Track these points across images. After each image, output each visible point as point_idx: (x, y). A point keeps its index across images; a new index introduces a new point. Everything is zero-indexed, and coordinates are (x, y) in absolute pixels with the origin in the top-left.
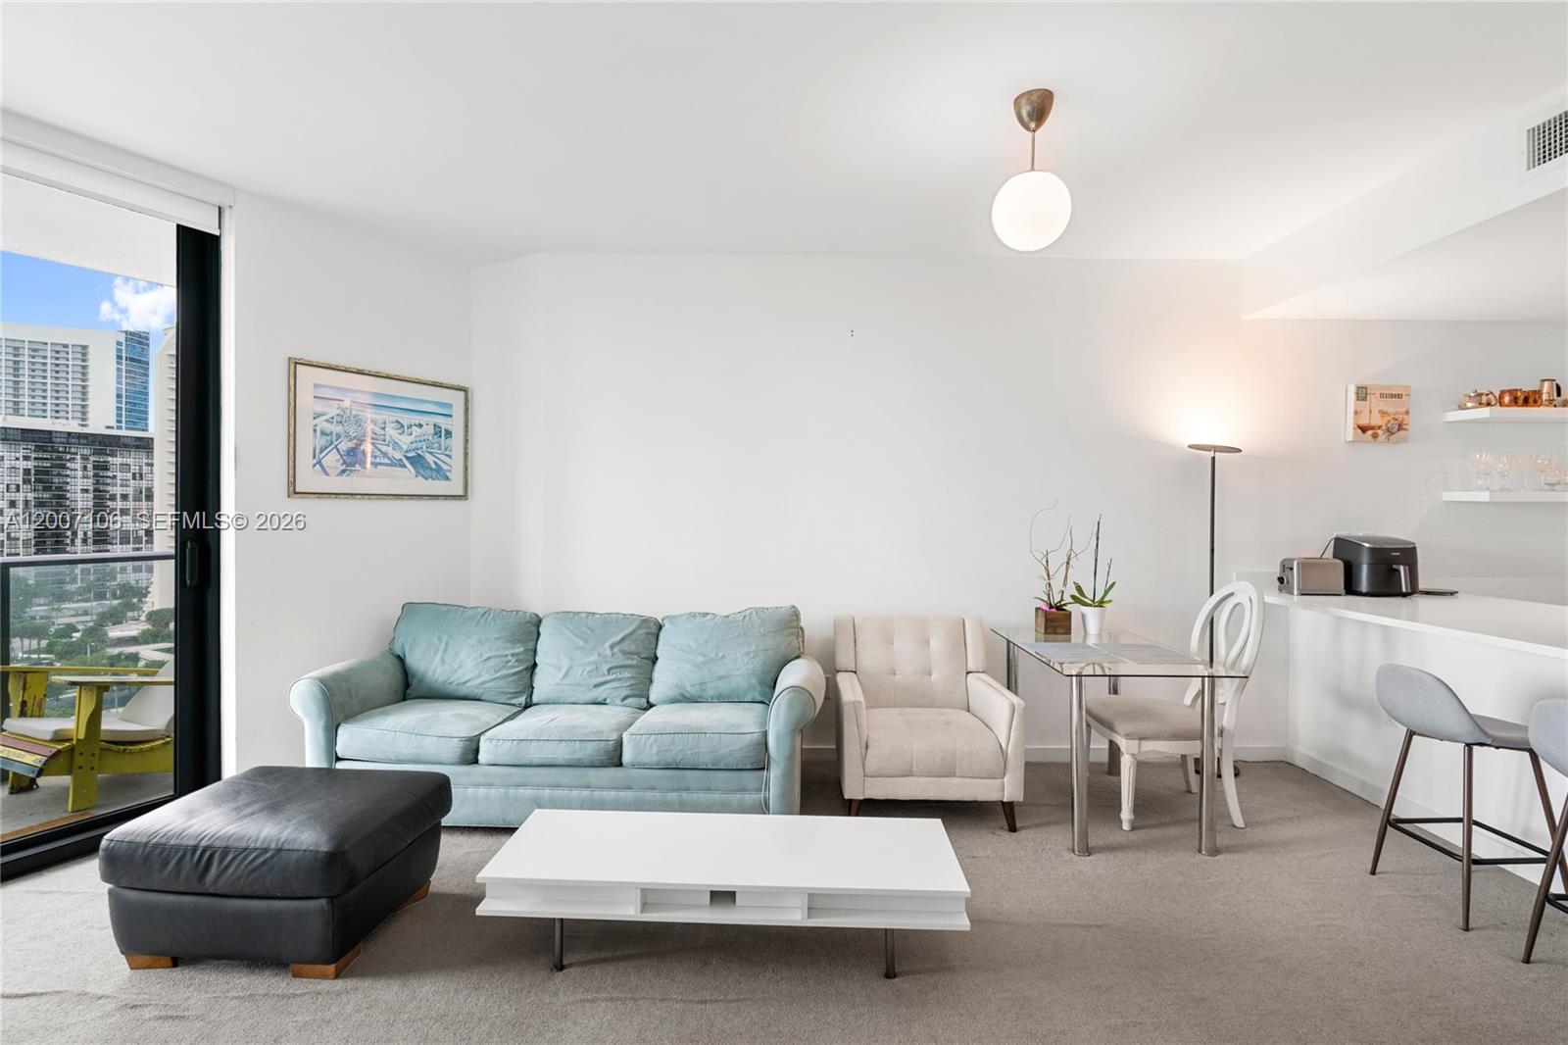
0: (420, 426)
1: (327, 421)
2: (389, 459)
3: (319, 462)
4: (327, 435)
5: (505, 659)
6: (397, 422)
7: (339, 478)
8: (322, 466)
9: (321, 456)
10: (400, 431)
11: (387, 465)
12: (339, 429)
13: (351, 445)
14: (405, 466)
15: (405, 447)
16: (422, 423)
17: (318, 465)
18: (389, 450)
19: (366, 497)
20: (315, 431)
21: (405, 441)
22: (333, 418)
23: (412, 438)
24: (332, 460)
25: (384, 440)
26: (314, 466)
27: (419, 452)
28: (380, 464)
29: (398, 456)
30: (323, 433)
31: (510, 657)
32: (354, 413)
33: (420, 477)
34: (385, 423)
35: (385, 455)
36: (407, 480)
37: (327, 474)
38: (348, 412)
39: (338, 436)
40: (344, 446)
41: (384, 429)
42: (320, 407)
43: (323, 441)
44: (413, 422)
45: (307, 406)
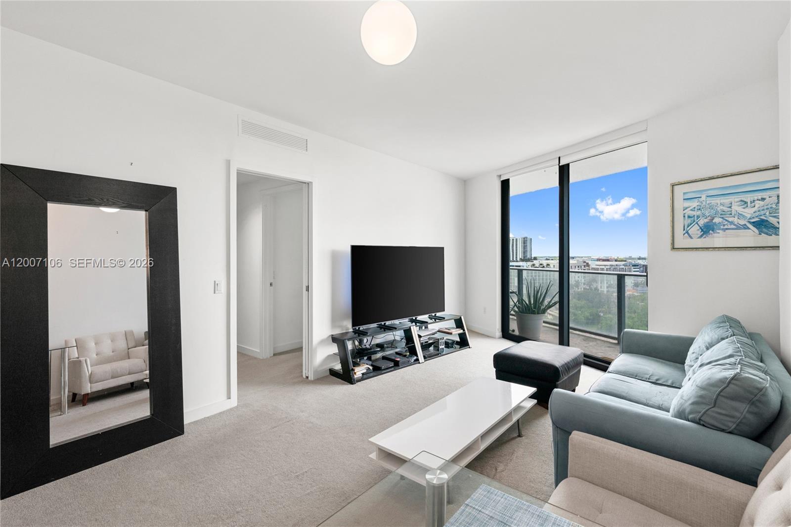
0: (763, 199)
1: (691, 210)
2: (735, 225)
3: (687, 232)
4: (691, 217)
6: (741, 201)
7: (699, 239)
8: (688, 234)
9: (689, 228)
10: (744, 206)
11: (733, 229)
12: (699, 213)
13: (706, 220)
14: (748, 228)
15: (749, 216)
16: (764, 197)
17: (686, 234)
18: (736, 220)
19: (717, 249)
20: (684, 216)
21: (749, 212)
22: (695, 208)
23: (755, 209)
24: (695, 230)
25: (731, 214)
26: (684, 235)
27: (763, 217)
28: (727, 229)
29: (742, 222)
30: (689, 217)
32: (708, 202)
33: (763, 234)
34: (731, 204)
35: (732, 223)
36: (750, 237)
37: (691, 237)
38: (704, 203)
39: (698, 217)
40: (702, 222)
41: (730, 207)
42: (687, 204)
43: (689, 221)
44: (756, 198)
45: (679, 204)
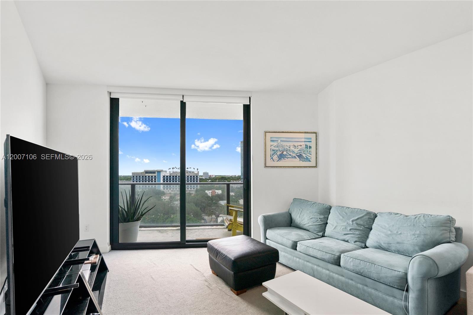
0: (301, 146)
1: (274, 147)
2: (292, 156)
3: (272, 158)
4: (274, 151)
5: (317, 219)
6: (294, 145)
7: (277, 162)
8: (273, 159)
9: (273, 156)
10: (294, 148)
11: (291, 158)
12: (277, 149)
13: (280, 153)
14: (296, 158)
15: (296, 152)
16: (301, 144)
18: (291, 153)
19: (285, 167)
20: (271, 150)
21: (296, 151)
22: (275, 146)
23: (298, 150)
24: (275, 157)
25: (290, 151)
26: (271, 159)
27: (301, 153)
28: (289, 158)
29: (294, 155)
30: (273, 150)
31: (318, 219)
32: (281, 144)
33: (301, 161)
34: (290, 146)
35: (290, 155)
36: (297, 162)
37: (274, 161)
38: (279, 144)
39: (277, 151)
40: (279, 153)
41: (290, 147)
42: (272, 143)
43: (273, 152)
44: (299, 145)
45: (269, 143)
